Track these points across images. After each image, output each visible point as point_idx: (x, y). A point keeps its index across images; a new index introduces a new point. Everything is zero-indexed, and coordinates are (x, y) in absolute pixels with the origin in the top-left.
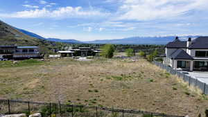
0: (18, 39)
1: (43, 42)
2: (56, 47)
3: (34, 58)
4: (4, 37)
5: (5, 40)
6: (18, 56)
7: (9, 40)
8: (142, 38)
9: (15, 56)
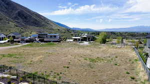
0: (54, 28)
1: (68, 30)
2: (76, 34)
3: (53, 41)
4: (47, 27)
5: (47, 29)
6: (47, 40)
7: (49, 29)
8: (147, 27)
9: (45, 40)
